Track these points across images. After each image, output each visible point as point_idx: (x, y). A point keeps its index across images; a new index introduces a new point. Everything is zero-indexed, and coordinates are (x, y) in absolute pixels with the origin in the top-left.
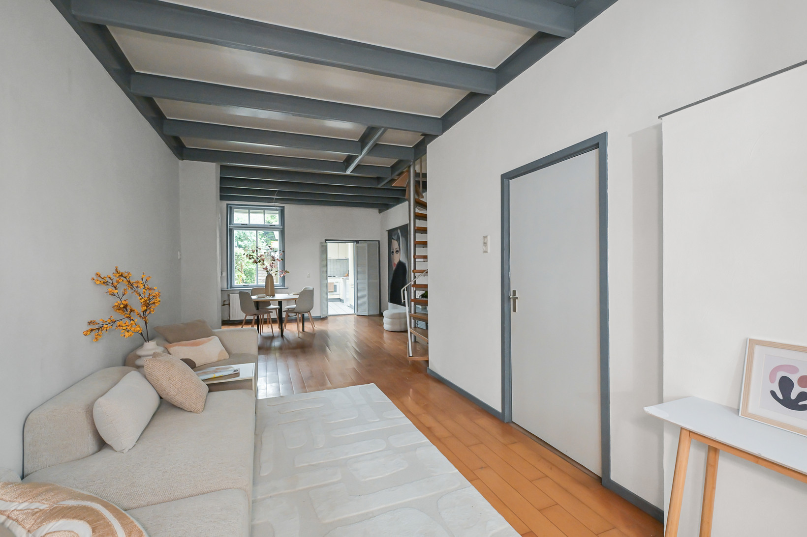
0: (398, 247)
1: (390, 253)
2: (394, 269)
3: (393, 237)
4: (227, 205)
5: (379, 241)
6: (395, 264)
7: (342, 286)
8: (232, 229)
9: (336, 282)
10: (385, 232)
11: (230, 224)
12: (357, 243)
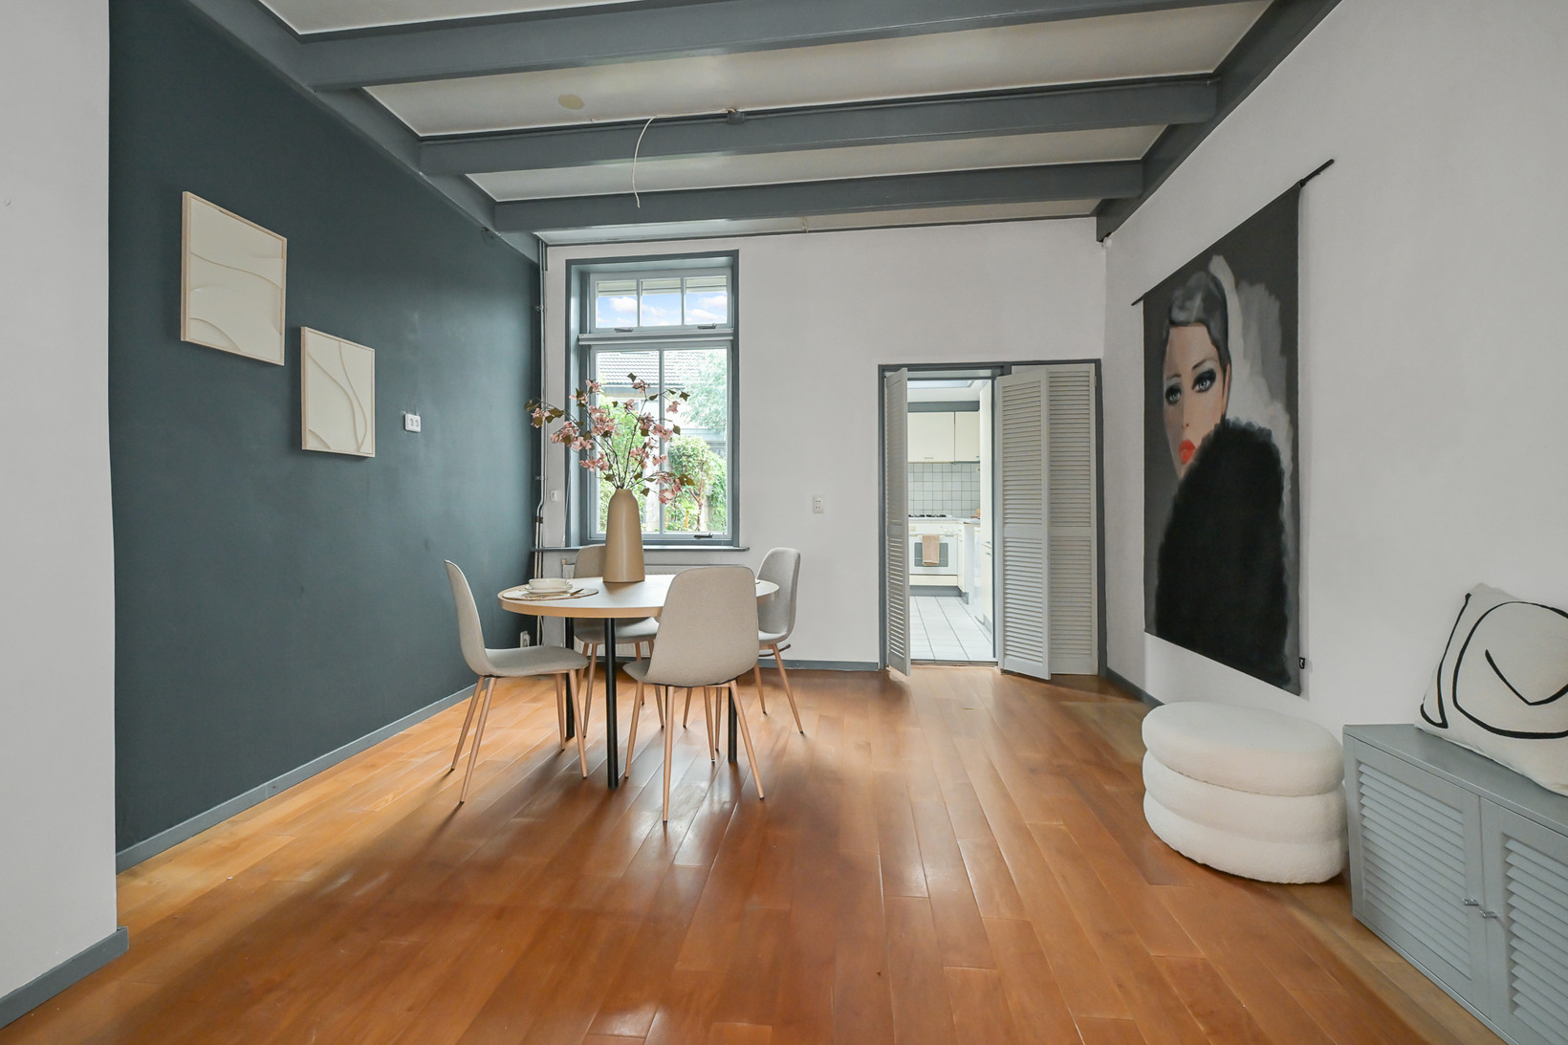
0: (1210, 350)
1: (1160, 394)
2: (1182, 472)
3: (1179, 315)
4: (569, 263)
5: (1097, 363)
6: (1189, 446)
7: (963, 546)
8: (589, 346)
9: (947, 536)
10: (1133, 304)
11: (582, 329)
12: (1002, 375)
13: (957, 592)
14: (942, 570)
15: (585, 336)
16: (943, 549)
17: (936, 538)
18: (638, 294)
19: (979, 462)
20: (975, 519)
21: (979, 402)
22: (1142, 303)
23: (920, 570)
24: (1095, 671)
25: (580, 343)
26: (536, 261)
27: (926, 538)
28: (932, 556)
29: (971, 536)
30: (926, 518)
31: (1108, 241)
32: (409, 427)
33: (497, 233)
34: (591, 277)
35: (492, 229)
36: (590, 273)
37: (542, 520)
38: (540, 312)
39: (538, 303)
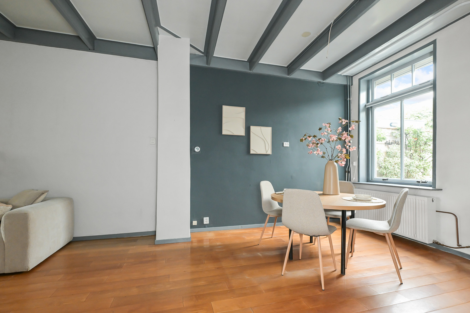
4: (360, 79)
8: (371, 107)
11: (368, 101)
15: (368, 104)
18: (391, 81)
25: (367, 107)
26: (346, 84)
32: (285, 145)
33: (324, 81)
34: (372, 81)
35: (322, 81)
36: (371, 80)
37: (349, 172)
38: (350, 101)
39: (348, 98)
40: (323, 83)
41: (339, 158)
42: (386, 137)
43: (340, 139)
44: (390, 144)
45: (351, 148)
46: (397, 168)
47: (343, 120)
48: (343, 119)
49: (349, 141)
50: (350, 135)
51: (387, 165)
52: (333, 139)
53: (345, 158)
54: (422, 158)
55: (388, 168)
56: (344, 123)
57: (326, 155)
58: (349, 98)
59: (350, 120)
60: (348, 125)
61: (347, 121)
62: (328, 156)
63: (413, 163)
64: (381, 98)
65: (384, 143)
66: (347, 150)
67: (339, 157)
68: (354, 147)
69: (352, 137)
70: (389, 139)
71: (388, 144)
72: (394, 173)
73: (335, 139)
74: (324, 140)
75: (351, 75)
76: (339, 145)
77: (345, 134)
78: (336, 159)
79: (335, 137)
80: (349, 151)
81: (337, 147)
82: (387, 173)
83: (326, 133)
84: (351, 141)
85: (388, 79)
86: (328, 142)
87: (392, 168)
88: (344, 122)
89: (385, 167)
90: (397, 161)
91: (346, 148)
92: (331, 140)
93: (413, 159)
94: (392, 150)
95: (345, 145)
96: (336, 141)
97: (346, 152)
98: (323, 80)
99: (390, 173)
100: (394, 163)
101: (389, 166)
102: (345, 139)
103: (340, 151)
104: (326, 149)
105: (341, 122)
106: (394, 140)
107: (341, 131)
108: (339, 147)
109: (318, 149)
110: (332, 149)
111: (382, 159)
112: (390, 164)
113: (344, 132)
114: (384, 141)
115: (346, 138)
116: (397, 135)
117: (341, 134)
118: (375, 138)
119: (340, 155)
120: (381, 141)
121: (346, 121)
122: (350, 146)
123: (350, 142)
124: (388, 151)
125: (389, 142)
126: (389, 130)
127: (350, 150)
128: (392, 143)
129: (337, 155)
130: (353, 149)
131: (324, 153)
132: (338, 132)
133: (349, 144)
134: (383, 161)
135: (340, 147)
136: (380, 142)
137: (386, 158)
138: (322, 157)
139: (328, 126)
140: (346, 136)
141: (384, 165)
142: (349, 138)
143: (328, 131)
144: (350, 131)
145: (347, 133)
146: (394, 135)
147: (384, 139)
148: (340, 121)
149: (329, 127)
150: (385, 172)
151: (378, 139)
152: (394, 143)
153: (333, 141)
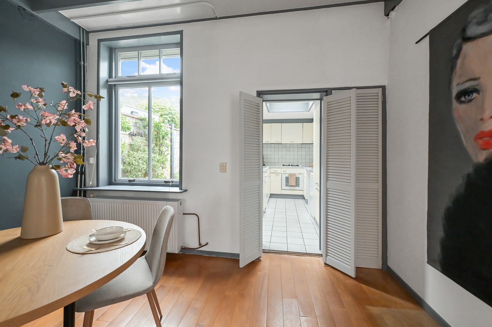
1: (449, 98)
2: (480, 157)
3: (477, 30)
4: (99, 41)
5: (383, 88)
7: (305, 179)
8: (115, 85)
9: (299, 174)
10: (416, 43)
11: (110, 76)
12: (327, 95)
13: (302, 197)
14: (297, 188)
15: (111, 80)
16: (297, 179)
17: (295, 174)
18: (139, 59)
19: (313, 144)
20: (311, 167)
21: (313, 119)
22: (428, 37)
23: (288, 188)
24: (380, 267)
25: (109, 83)
26: (79, 39)
27: (290, 175)
28: (292, 182)
29: (309, 176)
30: (291, 166)
31: (393, 14)
33: (34, 13)
34: (117, 51)
35: (28, 9)
36: (115, 49)
37: (83, 173)
38: (84, 67)
39: (81, 61)
40: (32, 15)
41: (62, 162)
42: (131, 126)
43: (64, 124)
44: (133, 135)
45: (86, 141)
46: (141, 163)
47: (72, 89)
48: (70, 87)
49: (83, 129)
50: (84, 119)
51: (132, 160)
52: (48, 122)
53: (75, 162)
54: (161, 152)
55: (132, 164)
56: (72, 95)
57: (30, 154)
58: (82, 63)
59: (84, 91)
60: (81, 100)
61: (79, 92)
62: (37, 154)
63: (155, 158)
64: (127, 77)
65: (128, 134)
66: (79, 145)
67: (60, 159)
68: (91, 140)
69: (88, 122)
70: (133, 130)
71: (132, 135)
72: (138, 169)
73: (54, 121)
74: (26, 120)
75: (86, 28)
76: (62, 135)
77: (75, 116)
78: (55, 162)
79: (53, 119)
80: (83, 146)
81: (56, 137)
82: (131, 169)
83: (30, 107)
84: (87, 130)
85: (134, 56)
86: (36, 126)
87: (137, 163)
88: (73, 93)
89: (129, 163)
90: (141, 156)
91: (76, 141)
92: (43, 122)
93: (154, 153)
94: (136, 143)
95: (75, 136)
96: (55, 125)
97: (76, 148)
98: (33, 11)
99: (134, 170)
100: (138, 158)
101: (134, 162)
102: (74, 126)
103: (64, 146)
104: (31, 139)
105: (67, 90)
106: (138, 132)
107: (66, 107)
108: (62, 138)
109: (5, 140)
110: (46, 140)
111: (126, 152)
112: (134, 159)
113: (73, 111)
114: (128, 132)
115: (76, 123)
116: (141, 126)
117: (66, 114)
118: (120, 128)
119: (63, 155)
120: (125, 131)
121: (76, 92)
122: (84, 138)
123: (84, 131)
124: (132, 143)
125: (133, 133)
126: (133, 119)
127: (85, 145)
128: (136, 134)
129: (57, 155)
130: (90, 143)
131: (24, 149)
132: (59, 109)
133: (83, 135)
134: (126, 155)
135: (65, 138)
136: (124, 133)
137: (130, 151)
138: (20, 157)
139: (38, 93)
140: (77, 118)
141: (128, 160)
142: (83, 124)
143: (39, 104)
144: (84, 111)
145: (78, 113)
146: (138, 125)
147: (129, 129)
148: (65, 90)
149: (40, 95)
150: (129, 168)
151: (123, 129)
152: (138, 135)
153: (48, 125)
